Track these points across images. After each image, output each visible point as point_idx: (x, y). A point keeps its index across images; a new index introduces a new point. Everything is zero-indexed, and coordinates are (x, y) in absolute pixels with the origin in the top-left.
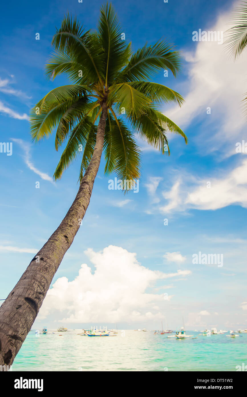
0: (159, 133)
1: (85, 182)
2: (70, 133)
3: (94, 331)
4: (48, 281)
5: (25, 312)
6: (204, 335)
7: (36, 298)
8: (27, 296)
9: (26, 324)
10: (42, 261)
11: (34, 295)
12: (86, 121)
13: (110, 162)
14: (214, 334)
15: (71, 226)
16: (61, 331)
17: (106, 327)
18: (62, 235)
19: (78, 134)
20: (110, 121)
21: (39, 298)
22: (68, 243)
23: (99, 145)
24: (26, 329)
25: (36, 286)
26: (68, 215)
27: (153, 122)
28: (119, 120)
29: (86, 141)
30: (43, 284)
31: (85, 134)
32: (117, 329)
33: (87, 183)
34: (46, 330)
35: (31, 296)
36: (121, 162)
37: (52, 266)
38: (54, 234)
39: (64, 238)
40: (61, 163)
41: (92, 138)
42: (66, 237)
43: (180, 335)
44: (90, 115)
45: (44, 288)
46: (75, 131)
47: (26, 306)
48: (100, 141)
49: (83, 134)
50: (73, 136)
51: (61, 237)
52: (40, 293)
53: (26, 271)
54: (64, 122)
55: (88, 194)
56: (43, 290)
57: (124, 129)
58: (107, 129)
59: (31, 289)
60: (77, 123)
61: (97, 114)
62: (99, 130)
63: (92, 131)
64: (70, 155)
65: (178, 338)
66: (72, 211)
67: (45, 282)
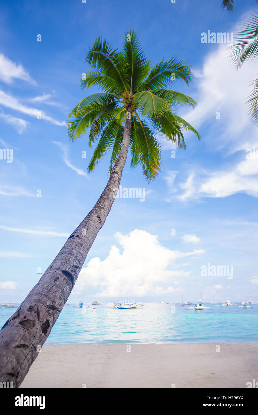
0: (176, 131)
1: (114, 172)
2: (101, 132)
3: (123, 304)
4: (83, 256)
5: (62, 284)
6: (219, 306)
7: (72, 271)
8: (64, 269)
9: (63, 295)
10: (78, 238)
11: (71, 269)
12: (115, 123)
13: (136, 157)
14: (228, 305)
15: (103, 208)
16: (95, 305)
17: (134, 301)
18: (96, 216)
19: (108, 133)
20: (134, 122)
21: (75, 272)
22: (101, 223)
23: (126, 141)
24: (63, 300)
25: (72, 260)
26: (100, 199)
27: (171, 122)
28: (142, 122)
29: (115, 140)
30: (79, 258)
31: (114, 134)
32: (143, 302)
33: (116, 173)
34: (82, 304)
35: (67, 269)
36: (145, 156)
37: (87, 243)
38: (88, 215)
39: (97, 219)
40: (94, 158)
41: (120, 136)
42: (99, 217)
43: (198, 307)
44: (118, 117)
45: (79, 262)
46: (105, 131)
47: (63, 279)
48: (127, 138)
49: (112, 133)
50: (103, 135)
51: (94, 218)
52: (76, 267)
53: (64, 247)
54: (96, 123)
55: (117, 182)
56: (79, 264)
57: (146, 128)
58: (132, 129)
59: (68, 263)
60: (107, 124)
61: (123, 117)
62: (126, 130)
63: (119, 131)
64: (102, 151)
65: (196, 309)
66: (104, 195)
67: (81, 256)
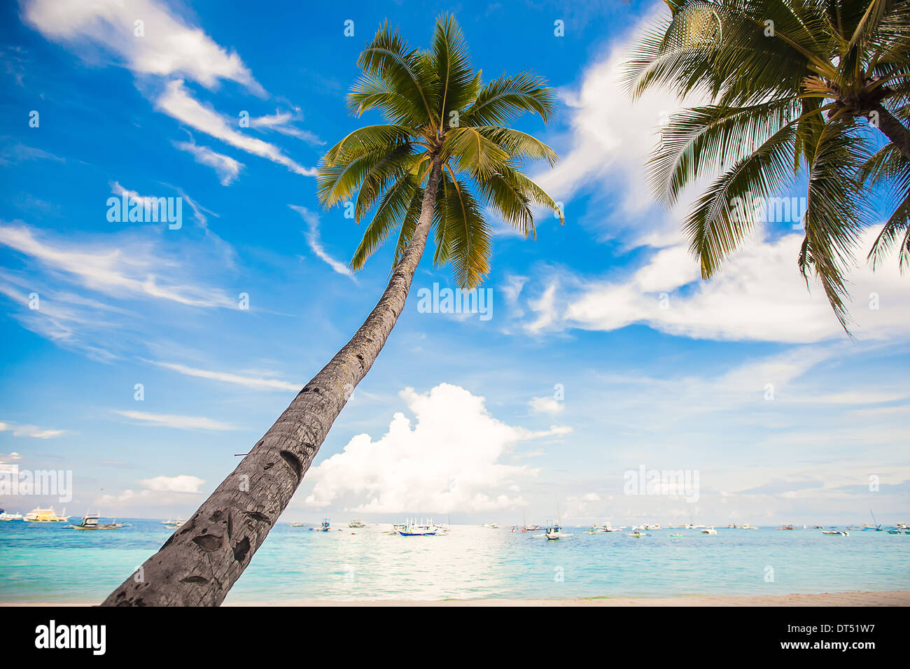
0: (520, 204)
1: (398, 274)
2: (380, 198)
3: (412, 526)
4: (324, 427)
5: (279, 475)
6: (590, 533)
7: (300, 452)
8: (284, 449)
9: (279, 495)
10: (316, 394)
11: (298, 448)
12: (408, 181)
13: (444, 246)
14: (607, 531)
15: (369, 341)
16: (355, 527)
17: (431, 521)
18: (354, 354)
19: (394, 199)
20: (445, 183)
21: (306, 454)
22: (363, 367)
23: (425, 218)
24: (278, 503)
25: (301, 433)
26: (366, 324)
27: (512, 188)
28: (459, 183)
29: (406, 212)
30: (314, 431)
31: (405, 201)
32: (449, 524)
33: (402, 275)
35: (291, 448)
36: (461, 247)
37: (333, 402)
38: (340, 353)
39: (357, 359)
40: (364, 244)
41: (416, 208)
42: (360, 357)
43: (553, 534)
44: (415, 172)
45: (315, 437)
46: (388, 195)
47: (281, 465)
48: (427, 212)
49: (402, 200)
50: (385, 202)
51: (351, 357)
52: (308, 445)
53: (288, 409)
54: (372, 180)
55: (402, 293)
56: (314, 441)
57: (466, 196)
58: (440, 196)
59: (293, 438)
60: (392, 182)
61: (425, 171)
62: (427, 196)
63: (416, 196)
64: (380, 232)
65: (549, 539)
66: (374, 317)
67: (319, 427)
